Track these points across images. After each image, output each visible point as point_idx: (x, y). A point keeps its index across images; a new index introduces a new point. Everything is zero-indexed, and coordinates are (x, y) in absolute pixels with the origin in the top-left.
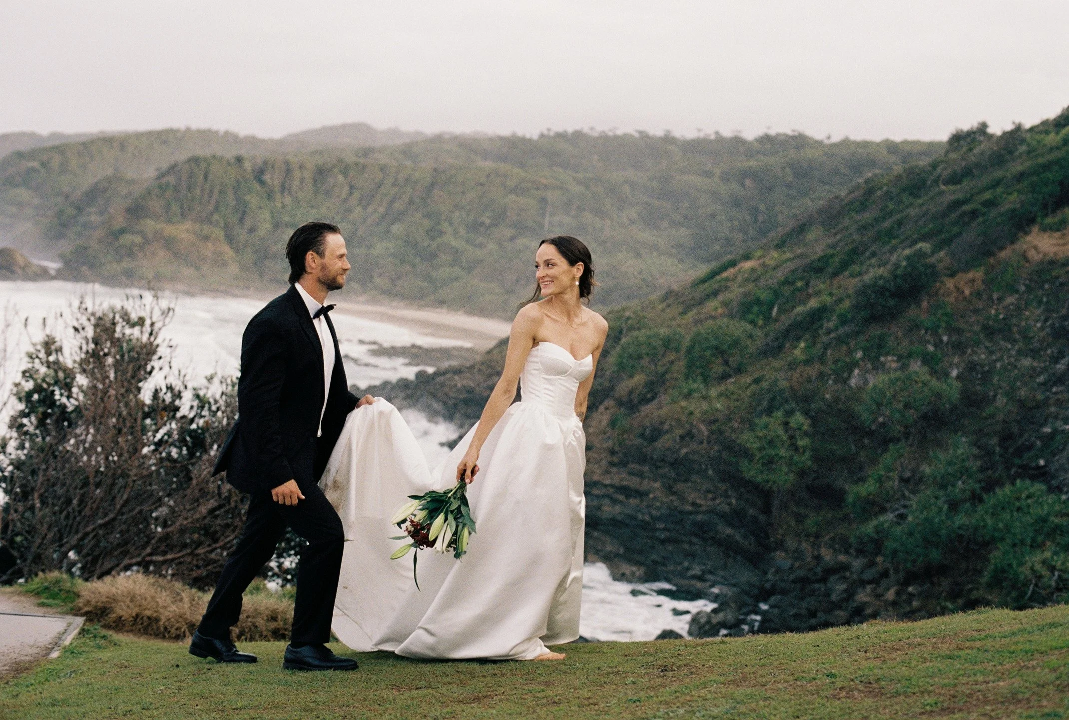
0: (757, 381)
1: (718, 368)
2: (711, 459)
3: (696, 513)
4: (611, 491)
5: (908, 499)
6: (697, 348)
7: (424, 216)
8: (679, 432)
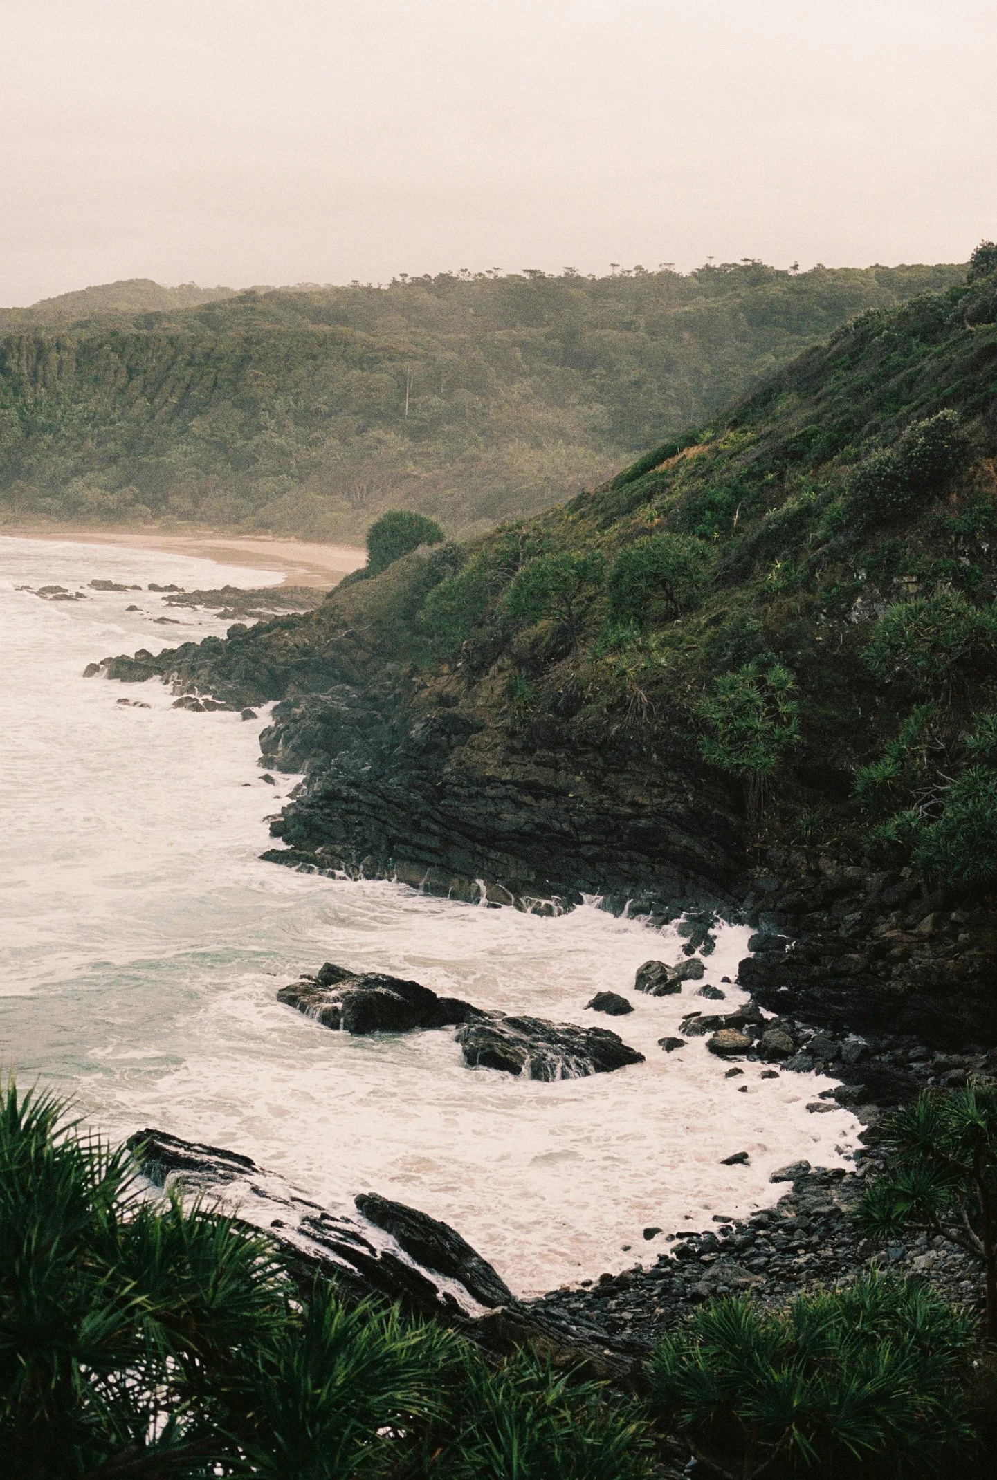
0: (716, 621)
1: (658, 605)
2: (656, 737)
3: (638, 817)
4: (513, 790)
5: (944, 783)
6: (626, 579)
7: (235, 406)
8: (606, 700)
